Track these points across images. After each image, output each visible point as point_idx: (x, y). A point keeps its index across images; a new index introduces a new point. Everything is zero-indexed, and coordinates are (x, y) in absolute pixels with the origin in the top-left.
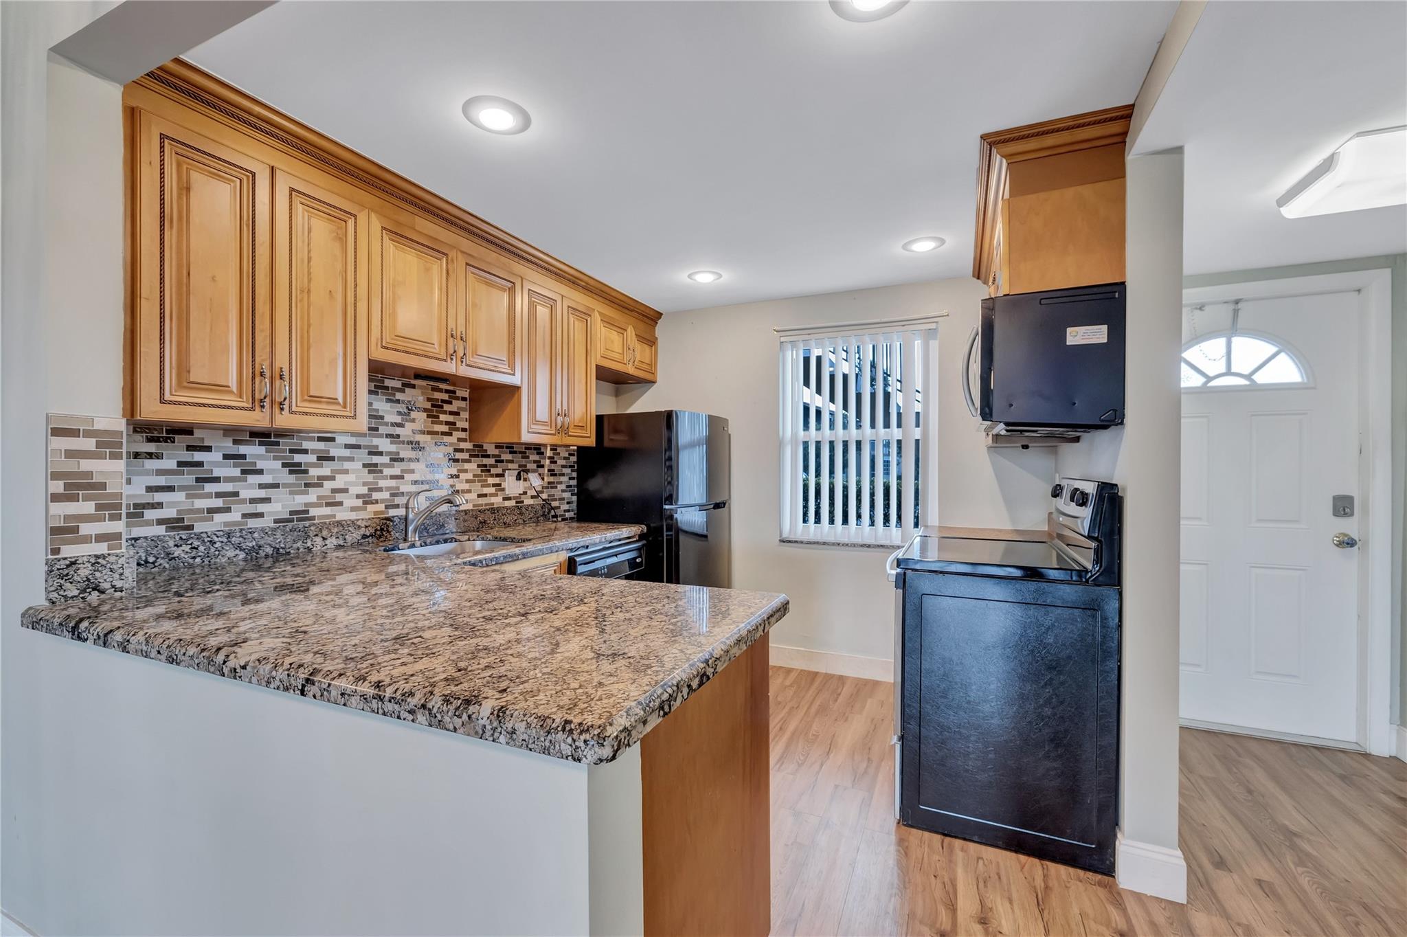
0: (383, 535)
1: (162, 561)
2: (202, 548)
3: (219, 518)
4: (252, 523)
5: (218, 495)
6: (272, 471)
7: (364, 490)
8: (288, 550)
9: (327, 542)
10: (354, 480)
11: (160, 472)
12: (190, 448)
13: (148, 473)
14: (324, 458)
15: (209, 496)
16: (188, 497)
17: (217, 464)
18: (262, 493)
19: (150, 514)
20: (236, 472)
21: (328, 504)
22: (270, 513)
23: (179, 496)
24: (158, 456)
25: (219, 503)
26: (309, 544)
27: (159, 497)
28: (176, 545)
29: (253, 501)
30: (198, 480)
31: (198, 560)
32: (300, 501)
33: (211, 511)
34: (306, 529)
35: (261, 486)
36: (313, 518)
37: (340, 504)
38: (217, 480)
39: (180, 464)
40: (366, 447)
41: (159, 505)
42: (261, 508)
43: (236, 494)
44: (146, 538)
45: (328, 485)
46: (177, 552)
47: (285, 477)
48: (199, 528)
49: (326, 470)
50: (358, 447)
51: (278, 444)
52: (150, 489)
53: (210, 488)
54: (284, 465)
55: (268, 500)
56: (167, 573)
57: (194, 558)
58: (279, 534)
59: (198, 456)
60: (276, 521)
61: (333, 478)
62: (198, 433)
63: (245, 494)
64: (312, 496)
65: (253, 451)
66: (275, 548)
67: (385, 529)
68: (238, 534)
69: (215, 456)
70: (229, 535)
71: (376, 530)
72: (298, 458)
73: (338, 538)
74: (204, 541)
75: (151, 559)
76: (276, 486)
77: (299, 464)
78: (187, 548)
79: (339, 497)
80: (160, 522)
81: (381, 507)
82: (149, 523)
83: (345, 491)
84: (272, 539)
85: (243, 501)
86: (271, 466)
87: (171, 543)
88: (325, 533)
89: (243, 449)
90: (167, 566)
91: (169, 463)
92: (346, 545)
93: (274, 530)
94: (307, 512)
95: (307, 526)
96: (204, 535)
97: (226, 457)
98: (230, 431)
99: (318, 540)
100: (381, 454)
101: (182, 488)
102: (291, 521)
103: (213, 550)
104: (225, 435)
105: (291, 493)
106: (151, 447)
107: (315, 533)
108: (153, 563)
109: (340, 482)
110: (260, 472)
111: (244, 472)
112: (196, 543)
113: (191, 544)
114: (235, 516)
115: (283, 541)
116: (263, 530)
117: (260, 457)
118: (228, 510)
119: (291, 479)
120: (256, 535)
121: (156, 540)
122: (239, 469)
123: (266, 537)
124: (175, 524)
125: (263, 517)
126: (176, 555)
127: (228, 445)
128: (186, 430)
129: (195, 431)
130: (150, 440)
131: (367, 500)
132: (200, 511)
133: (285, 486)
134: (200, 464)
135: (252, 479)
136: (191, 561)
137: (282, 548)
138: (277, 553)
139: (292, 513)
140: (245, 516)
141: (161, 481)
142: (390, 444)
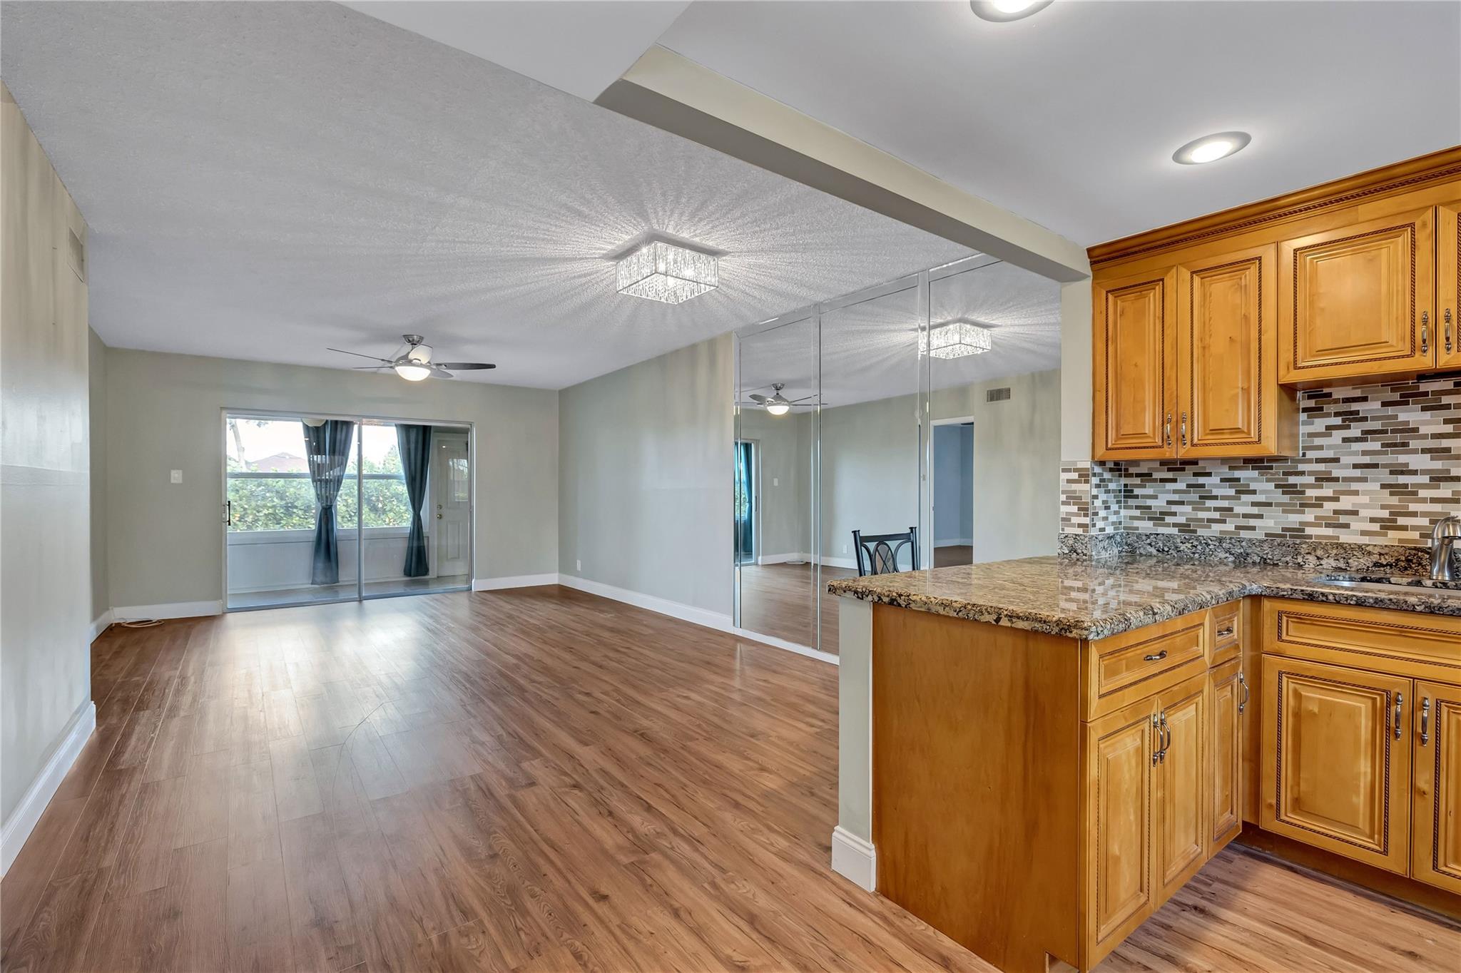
0: (1411, 567)
1: (1173, 552)
2: (1199, 547)
3: (1216, 527)
4: (1243, 534)
5: (1216, 509)
6: (1263, 492)
7: (1385, 514)
8: (1276, 562)
9: (1322, 562)
10: (1368, 502)
11: (1175, 492)
12: (1196, 475)
13: (1168, 492)
14: (1323, 479)
15: (1209, 509)
16: (1194, 509)
17: (1216, 486)
18: (1255, 510)
19: (1168, 519)
20: (1232, 492)
21: (1328, 525)
22: (1261, 528)
23: (1188, 509)
24: (1174, 480)
25: (1217, 515)
26: (1300, 560)
27: (1174, 508)
28: (1181, 542)
29: (1245, 516)
30: (1201, 497)
31: (1197, 555)
32: (1294, 519)
33: (1210, 521)
34: (1296, 546)
35: (1254, 504)
36: (1310, 537)
37: (1347, 526)
38: (1216, 498)
39: (1189, 486)
40: (1385, 466)
41: (1174, 514)
42: (1252, 522)
43: (1231, 509)
44: (1163, 534)
45: (1329, 506)
46: (1183, 547)
47: (1279, 496)
48: (1200, 532)
49: (1327, 491)
50: (1375, 466)
51: (1271, 468)
52: (1169, 503)
53: (1209, 503)
54: (1277, 486)
55: (1260, 516)
56: (1176, 560)
57: (1194, 553)
58: (1266, 546)
59: (1201, 480)
60: (1267, 535)
61: (1337, 499)
62: (1201, 464)
63: (1238, 510)
64: (1309, 516)
65: (1245, 475)
66: (1262, 558)
67: (1414, 561)
68: (1228, 541)
69: (1215, 480)
70: (1220, 540)
71: (1398, 560)
72: (1292, 480)
73: (1337, 560)
74: (1201, 542)
75: (1166, 549)
76: (1270, 504)
77: (1295, 486)
78: (1189, 546)
79: (1343, 519)
80: (1175, 525)
81: (1416, 535)
82: (1168, 525)
83: (1355, 513)
84: (1259, 549)
85: (1237, 516)
86: (1264, 487)
87: (1179, 541)
88: (1319, 553)
89: (1237, 474)
90: (1176, 555)
91: (1181, 485)
92: (1348, 569)
93: (1262, 542)
94: (1303, 530)
95: (1297, 543)
96: (1201, 538)
97: (1222, 480)
98: (1224, 461)
99: (1312, 559)
100: (1415, 472)
101: (1189, 503)
102: (1284, 536)
103: (1208, 550)
104: (1222, 464)
105: (1284, 511)
106: (1170, 475)
107: (1307, 551)
108: (1168, 552)
109: (1346, 503)
110: (1254, 492)
111: (1238, 492)
112: (1195, 543)
113: (1192, 543)
114: (1229, 526)
115: (1270, 553)
116: (1250, 540)
117: (1254, 480)
118: (1224, 521)
119: (1286, 499)
120: (1244, 544)
121: (1169, 537)
122: (1234, 490)
123: (1254, 547)
124: (1184, 528)
125: (1255, 530)
126: (1181, 549)
127: (1225, 472)
128: (1194, 462)
129: (1200, 462)
130: (1169, 470)
131: (1388, 525)
132: (1202, 520)
133: (1278, 505)
134: (1203, 486)
135: (1244, 498)
136: (1192, 555)
137: (1269, 559)
138: (1265, 563)
139: (1283, 529)
140: (1238, 528)
141: (1176, 497)
142: (1431, 460)
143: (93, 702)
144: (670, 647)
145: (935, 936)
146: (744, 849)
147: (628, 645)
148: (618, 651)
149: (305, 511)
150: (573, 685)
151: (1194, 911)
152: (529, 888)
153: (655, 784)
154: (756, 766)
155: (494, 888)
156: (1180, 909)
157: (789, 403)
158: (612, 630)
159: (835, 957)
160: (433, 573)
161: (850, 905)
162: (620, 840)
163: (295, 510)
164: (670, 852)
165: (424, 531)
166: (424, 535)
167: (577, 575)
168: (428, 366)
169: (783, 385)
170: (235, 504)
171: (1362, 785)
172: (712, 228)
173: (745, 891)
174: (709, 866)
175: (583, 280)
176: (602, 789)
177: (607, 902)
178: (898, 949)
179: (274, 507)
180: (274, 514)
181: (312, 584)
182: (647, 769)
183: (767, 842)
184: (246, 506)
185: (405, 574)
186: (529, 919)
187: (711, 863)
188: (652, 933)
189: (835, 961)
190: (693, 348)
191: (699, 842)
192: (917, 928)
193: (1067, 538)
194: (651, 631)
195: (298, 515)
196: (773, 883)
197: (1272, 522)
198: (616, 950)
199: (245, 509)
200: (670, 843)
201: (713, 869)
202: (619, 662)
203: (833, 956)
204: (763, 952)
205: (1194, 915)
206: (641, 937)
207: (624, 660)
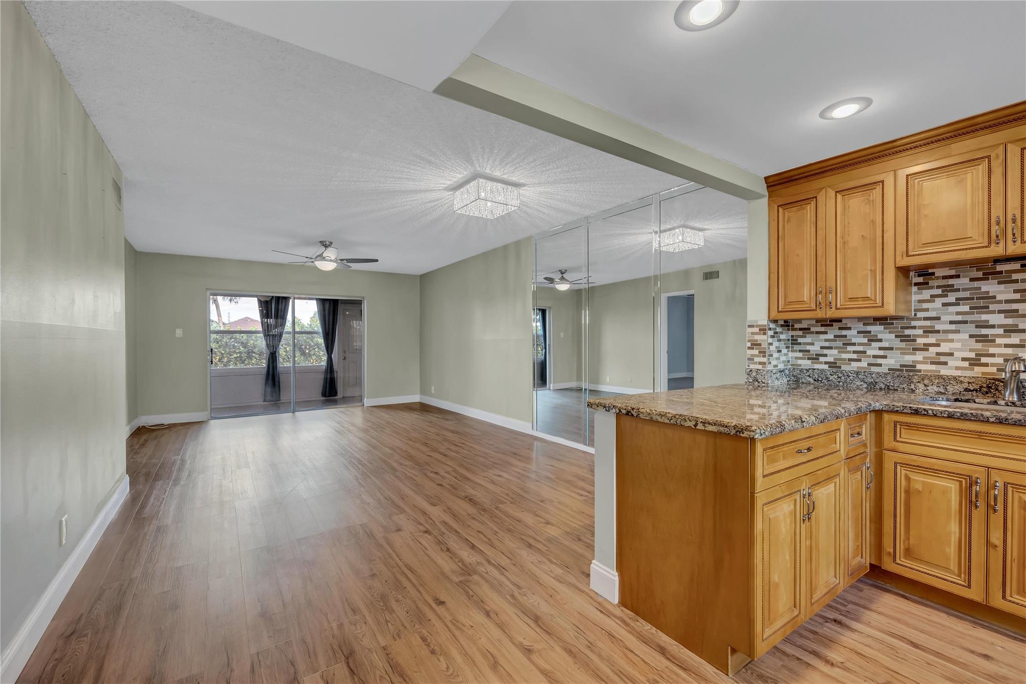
0: (990, 392)
1: (824, 381)
2: (843, 378)
3: (854, 364)
4: (874, 369)
5: (854, 352)
6: (887, 340)
7: (972, 355)
8: (896, 388)
9: (928, 388)
10: (960, 347)
11: (826, 340)
12: (840, 329)
13: (821, 340)
14: (928, 331)
15: (849, 352)
16: (839, 352)
17: (854, 336)
18: (881, 353)
19: (822, 359)
20: (865, 340)
21: (932, 363)
22: (886, 365)
23: (835, 352)
24: (826, 333)
25: (855, 356)
26: (913, 387)
27: (825, 352)
28: (831, 375)
29: (875, 357)
30: (844, 344)
31: (841, 383)
32: (909, 359)
33: (850, 360)
34: (910, 377)
35: (880, 349)
36: (920, 371)
37: (946, 363)
38: (854, 344)
39: (835, 336)
40: (972, 322)
41: (826, 355)
42: (879, 361)
43: (865, 352)
44: (818, 369)
45: (933, 350)
46: (831, 378)
47: (897, 343)
48: (844, 367)
49: (931, 340)
50: (965, 322)
51: (892, 324)
52: (822, 348)
53: (850, 348)
54: (897, 336)
55: (885, 357)
56: (827, 387)
57: (839, 382)
58: (889, 377)
59: (844, 332)
60: (889, 369)
61: (938, 345)
62: (844, 321)
63: (869, 352)
64: (919, 356)
65: (876, 329)
66: (886, 385)
67: (993, 387)
68: (863, 374)
69: (853, 332)
70: (857, 373)
71: (981, 387)
72: (907, 332)
73: (939, 387)
74: (844, 374)
75: (820, 379)
76: (891, 349)
77: (909, 336)
78: (836, 377)
79: (943, 359)
80: (826, 363)
81: (994, 370)
82: (821, 363)
83: (951, 354)
84: (884, 379)
85: (869, 356)
86: (888, 337)
87: (829, 373)
88: (926, 382)
89: (869, 328)
90: (827, 383)
91: (830, 336)
92: (946, 393)
93: (886, 374)
94: (915, 366)
95: (911, 375)
96: (844, 372)
97: (859, 332)
98: (860, 319)
99: (921, 386)
100: (993, 327)
101: (836, 348)
102: (902, 370)
103: (848, 380)
104: (858, 321)
105: (901, 354)
106: (823, 329)
107: (918, 381)
108: (821, 381)
109: (945, 348)
110: (881, 340)
111: (869, 340)
112: (840, 375)
113: (838, 375)
114: (864, 364)
115: (892, 382)
116: (878, 373)
117: (881, 332)
118: (860, 360)
119: (903, 345)
120: (874, 376)
121: (822, 370)
122: (867, 339)
123: (880, 378)
124: (832, 365)
125: (882, 366)
126: (831, 379)
127: (860, 326)
128: (839, 320)
129: (843, 320)
130: (822, 326)
131: (975, 362)
132: (845, 359)
133: (898, 349)
134: (845, 336)
135: (874, 344)
136: (838, 383)
137: (891, 386)
138: (888, 389)
139: (901, 366)
140: (869, 365)
141: (827, 344)
142: (1005, 318)
143: (127, 475)
144: (490, 443)
145: (656, 633)
146: (533, 574)
147: (463, 442)
148: (457, 445)
149: (260, 355)
150: (427, 467)
151: (834, 623)
152: (395, 595)
153: (478, 531)
154: (544, 521)
155: (373, 596)
156: (824, 621)
157: (571, 283)
158: (453, 432)
159: (590, 645)
160: (340, 395)
161: (601, 612)
162: (454, 567)
163: (254, 355)
164: (485, 575)
165: (334, 367)
166: (335, 370)
167: (431, 395)
168: (335, 261)
169: (566, 271)
170: (216, 350)
171: (953, 540)
172: (515, 169)
173: (533, 601)
174: (510, 585)
175: (433, 204)
176: (443, 534)
177: (444, 606)
178: (632, 641)
179: (240, 353)
180: (241, 357)
181: (264, 401)
182: (472, 521)
183: (549, 569)
184: (223, 352)
185: (322, 396)
186: (394, 615)
187: (512, 583)
188: (472, 626)
189: (589, 647)
190: (505, 247)
191: (504, 568)
192: (645, 628)
193: (751, 372)
194: (479, 433)
195: (255, 358)
196: (551, 596)
197: (892, 361)
198: (448, 636)
199: (222, 354)
200: (486, 570)
201: (513, 587)
202: (457, 453)
203: (589, 644)
204: (544, 640)
205: (833, 625)
206: (464, 629)
207: (460, 451)
